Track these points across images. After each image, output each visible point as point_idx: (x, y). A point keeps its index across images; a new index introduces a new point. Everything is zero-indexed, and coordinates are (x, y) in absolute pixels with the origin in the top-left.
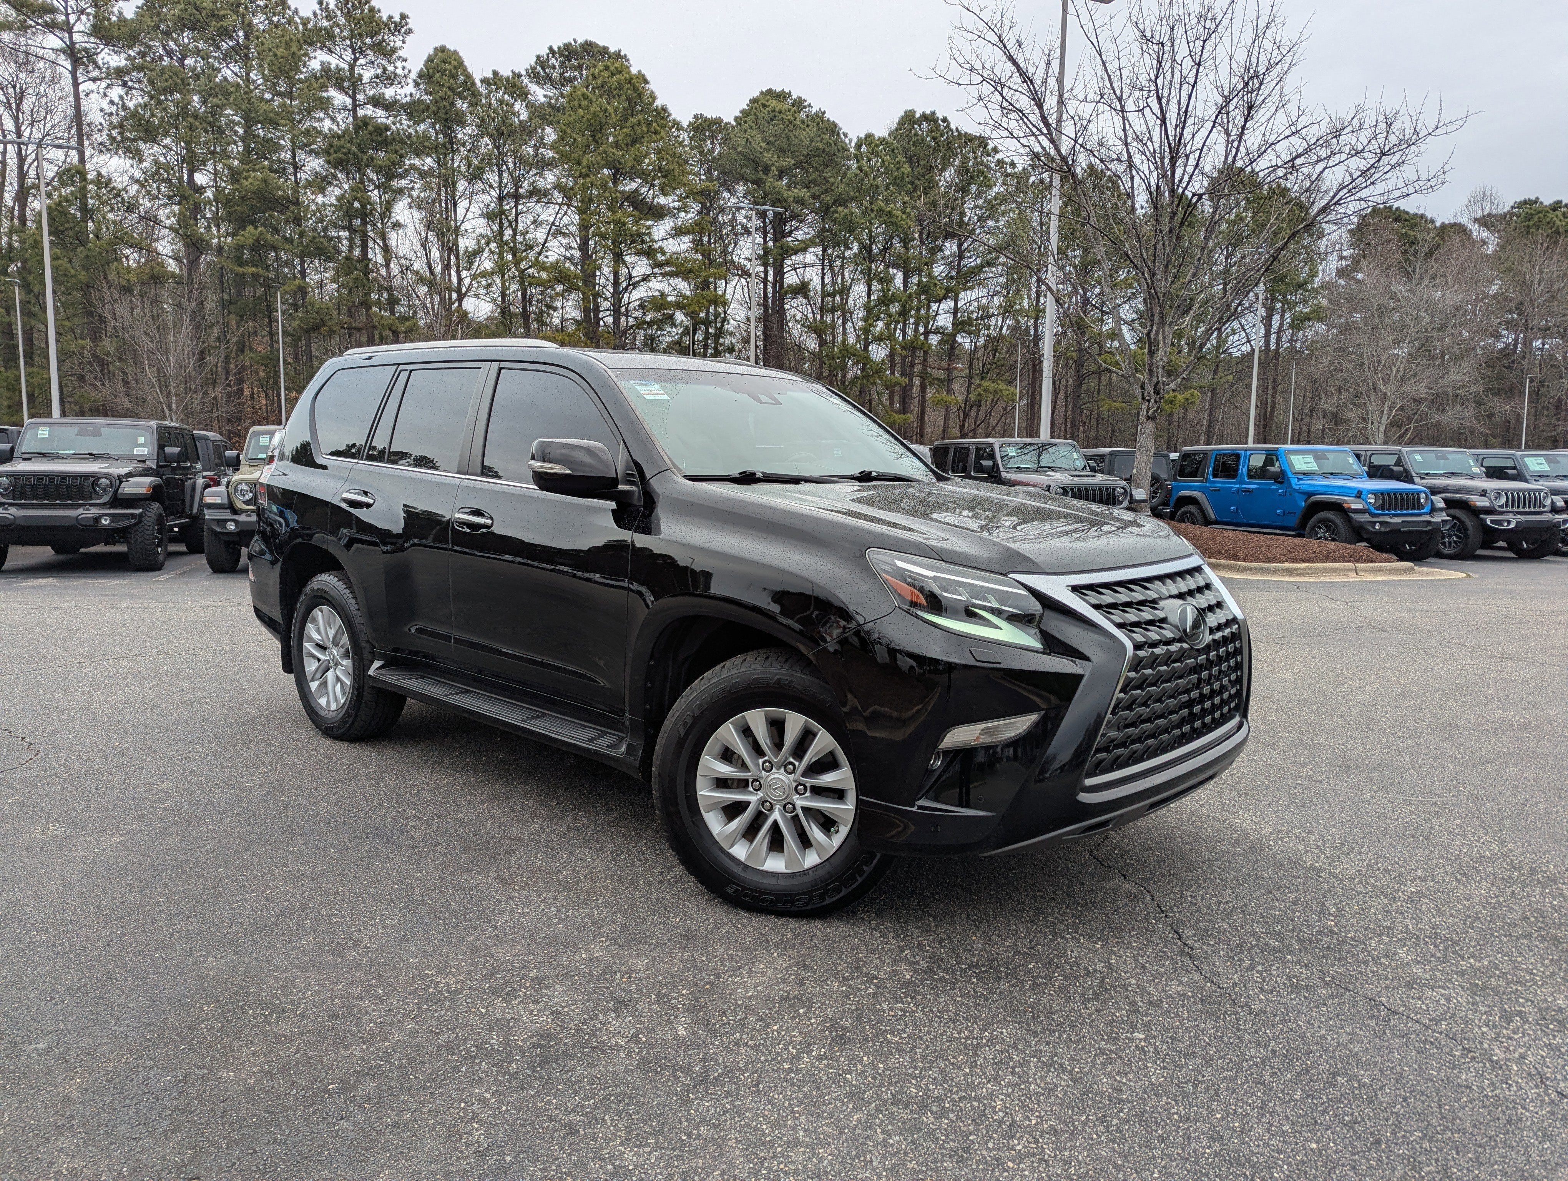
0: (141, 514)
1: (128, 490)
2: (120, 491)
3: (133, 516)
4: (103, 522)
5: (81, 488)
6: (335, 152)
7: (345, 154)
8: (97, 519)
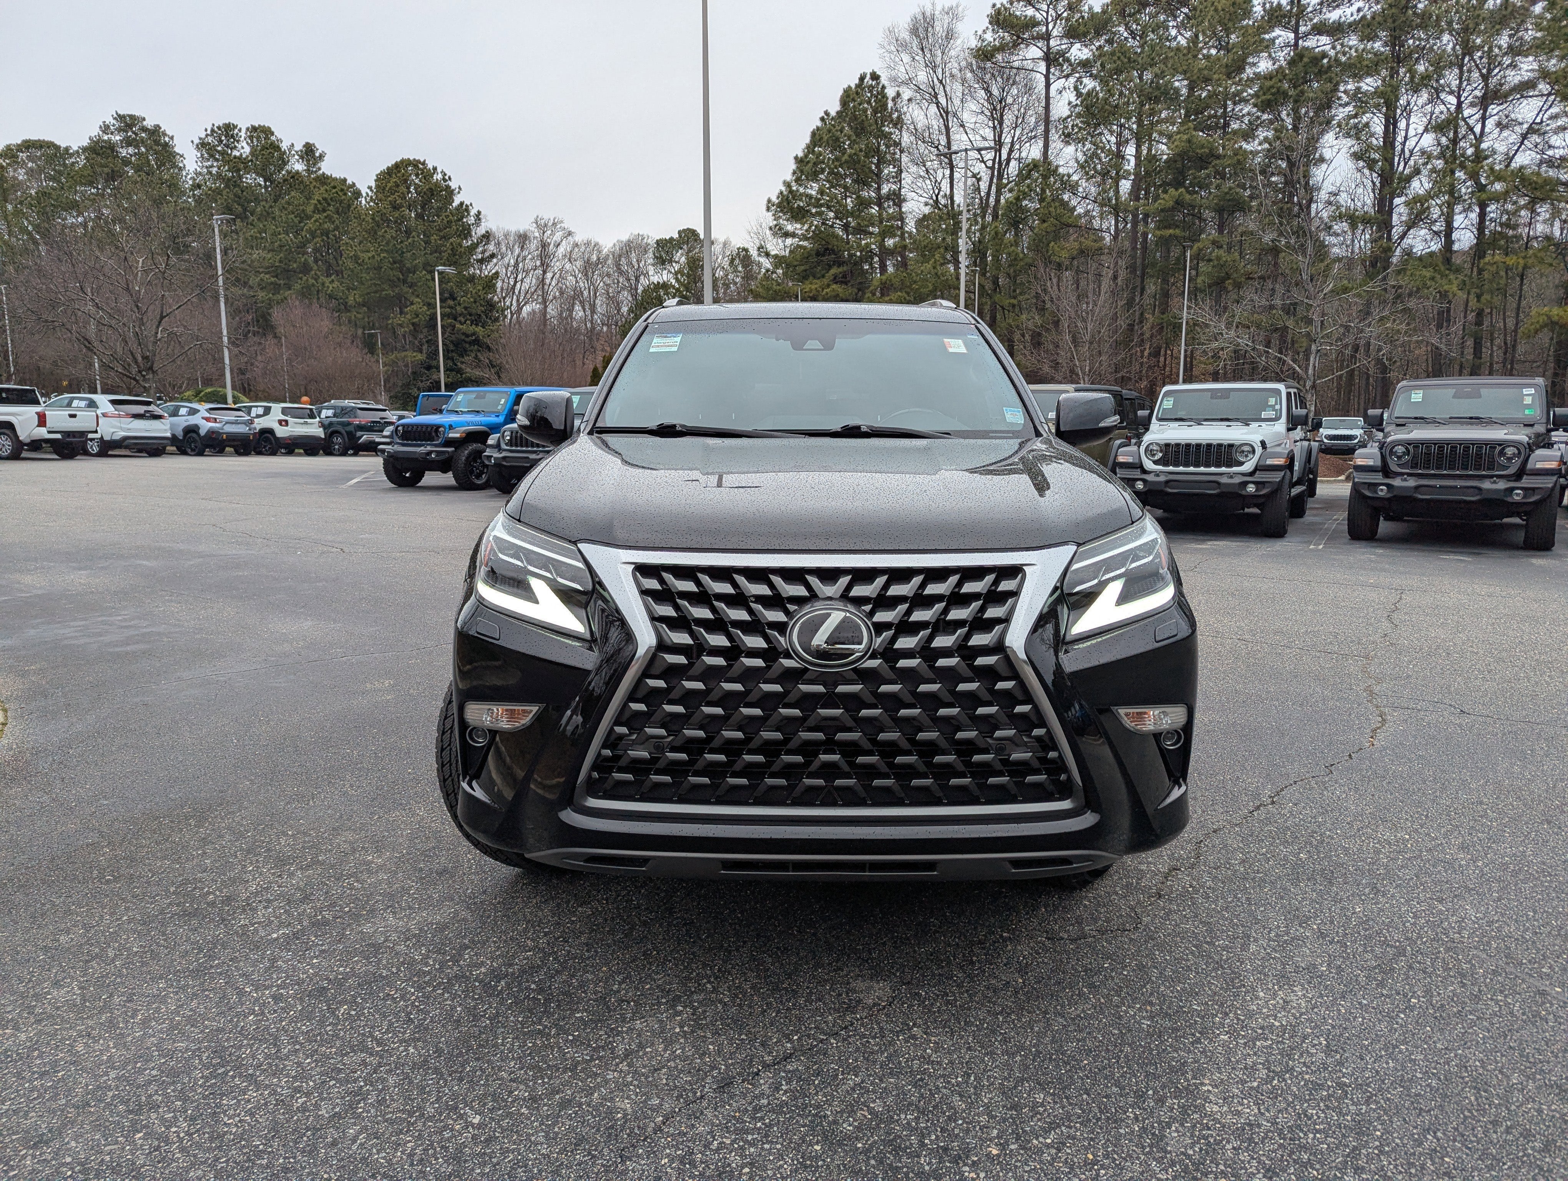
6: (1264, 94)
7: (1273, 94)
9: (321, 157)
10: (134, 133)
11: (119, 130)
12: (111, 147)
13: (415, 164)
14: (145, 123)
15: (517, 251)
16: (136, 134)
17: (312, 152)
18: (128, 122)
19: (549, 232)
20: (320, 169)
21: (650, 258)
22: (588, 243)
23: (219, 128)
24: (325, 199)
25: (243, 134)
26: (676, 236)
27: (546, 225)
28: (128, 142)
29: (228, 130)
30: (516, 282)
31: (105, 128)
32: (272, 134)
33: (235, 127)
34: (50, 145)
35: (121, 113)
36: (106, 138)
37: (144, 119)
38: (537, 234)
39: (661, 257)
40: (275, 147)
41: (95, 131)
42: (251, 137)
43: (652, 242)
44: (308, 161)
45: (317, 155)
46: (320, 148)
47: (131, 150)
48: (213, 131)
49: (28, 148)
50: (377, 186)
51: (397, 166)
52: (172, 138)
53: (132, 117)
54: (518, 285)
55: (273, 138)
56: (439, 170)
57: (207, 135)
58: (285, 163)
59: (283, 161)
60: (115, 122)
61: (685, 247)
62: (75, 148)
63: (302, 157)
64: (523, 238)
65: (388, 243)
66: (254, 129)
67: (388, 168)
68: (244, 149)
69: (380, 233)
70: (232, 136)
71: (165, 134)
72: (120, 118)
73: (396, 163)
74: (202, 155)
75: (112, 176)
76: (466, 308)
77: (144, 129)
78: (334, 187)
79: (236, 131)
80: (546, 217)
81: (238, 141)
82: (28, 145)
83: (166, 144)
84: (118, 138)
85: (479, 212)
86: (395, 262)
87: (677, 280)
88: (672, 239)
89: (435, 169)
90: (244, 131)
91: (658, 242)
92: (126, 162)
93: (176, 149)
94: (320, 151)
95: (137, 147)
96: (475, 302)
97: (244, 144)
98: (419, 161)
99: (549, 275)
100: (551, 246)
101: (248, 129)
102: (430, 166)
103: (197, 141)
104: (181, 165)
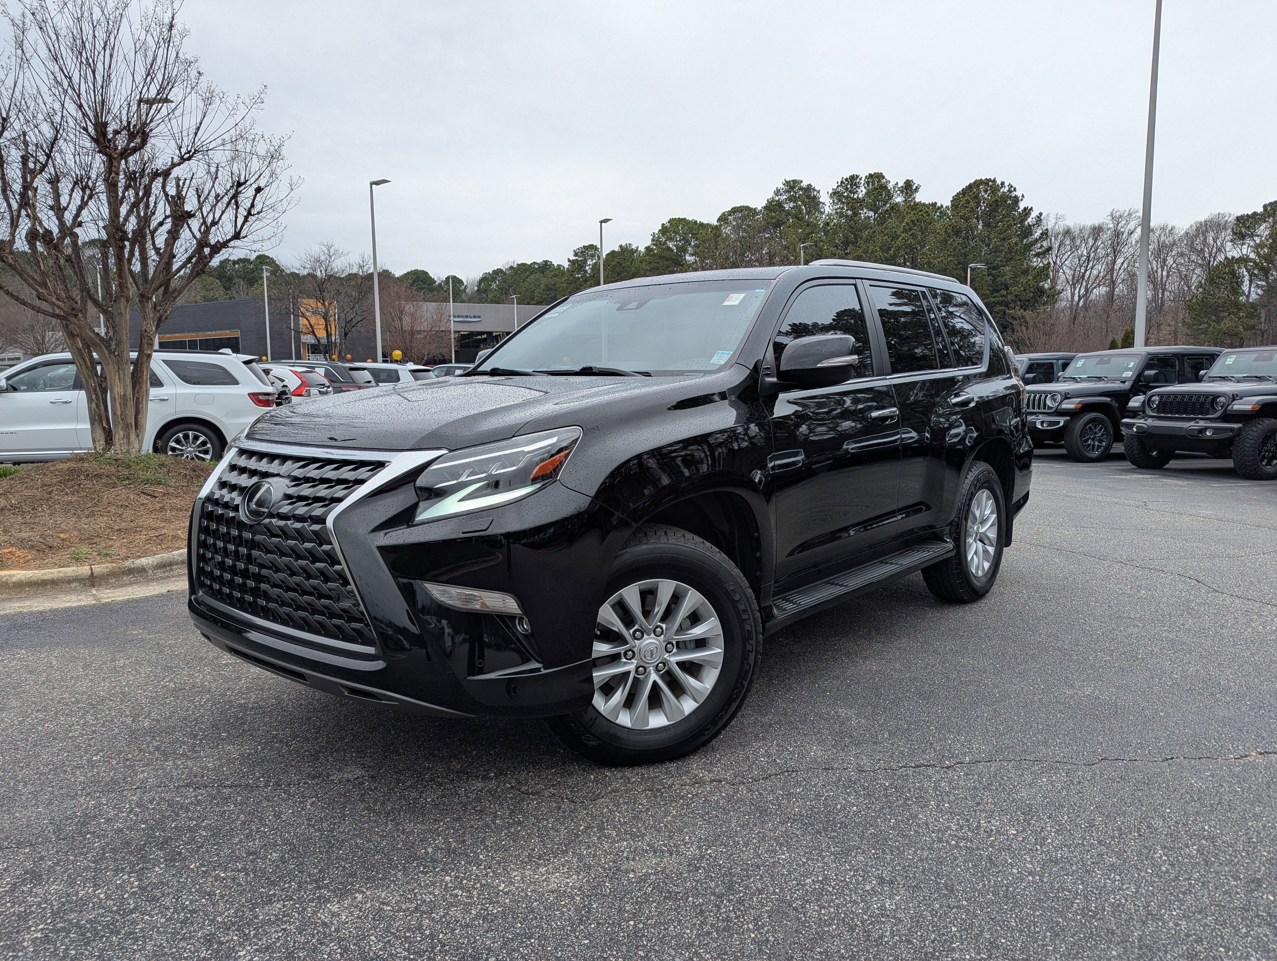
0: (1240, 428)
1: (1236, 407)
2: (1229, 408)
3: (1232, 430)
4: (1208, 433)
5: (1202, 405)
8: (1202, 430)
9: (917, 189)
10: (794, 192)
11: (786, 191)
12: (780, 204)
13: (986, 182)
14: (802, 184)
15: (1091, 242)
16: (796, 193)
17: (911, 186)
18: (792, 185)
19: (1123, 222)
20: (914, 198)
21: (1227, 235)
22: (1163, 229)
23: (846, 180)
24: (912, 221)
25: (862, 181)
26: (1260, 210)
27: (1121, 216)
28: (790, 199)
29: (853, 180)
30: (1086, 271)
31: (777, 192)
32: (883, 177)
33: (857, 177)
34: (748, 208)
35: (788, 180)
36: (777, 198)
37: (802, 182)
38: (1111, 226)
39: (1241, 233)
40: (884, 187)
41: (770, 195)
42: (868, 183)
43: (1232, 219)
44: (907, 193)
45: (914, 188)
46: (917, 182)
47: (792, 204)
48: (842, 182)
49: (734, 212)
50: (952, 205)
51: (970, 187)
52: (819, 192)
53: (794, 181)
54: (1088, 273)
55: (884, 181)
56: (1006, 184)
57: (838, 186)
58: (891, 198)
59: (890, 196)
60: (783, 187)
61: (1271, 220)
62: (760, 208)
63: (902, 192)
64: (1097, 231)
65: (955, 250)
66: (871, 176)
67: (963, 190)
68: (862, 192)
69: (949, 242)
70: (855, 184)
71: (814, 190)
72: (787, 183)
73: (970, 185)
74: (834, 201)
75: (778, 225)
76: (1016, 296)
77: (801, 189)
78: (921, 211)
79: (858, 180)
80: (1121, 210)
81: (859, 187)
82: (734, 210)
83: (815, 197)
84: (785, 197)
85: (1041, 214)
86: (959, 263)
87: (1258, 254)
88: (1255, 214)
89: (1003, 183)
90: (863, 179)
91: (1238, 219)
92: (788, 213)
93: (821, 200)
94: (916, 185)
95: (795, 202)
96: (1025, 290)
97: (863, 188)
98: (990, 180)
99: (1119, 261)
100: (1126, 234)
101: (866, 177)
102: (999, 182)
103: (831, 191)
104: (822, 210)
